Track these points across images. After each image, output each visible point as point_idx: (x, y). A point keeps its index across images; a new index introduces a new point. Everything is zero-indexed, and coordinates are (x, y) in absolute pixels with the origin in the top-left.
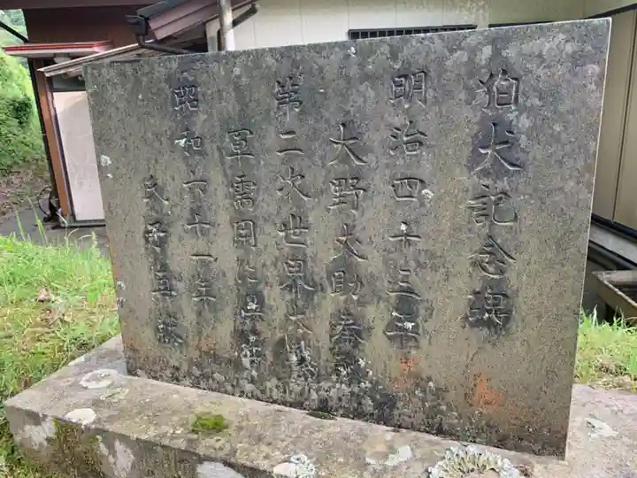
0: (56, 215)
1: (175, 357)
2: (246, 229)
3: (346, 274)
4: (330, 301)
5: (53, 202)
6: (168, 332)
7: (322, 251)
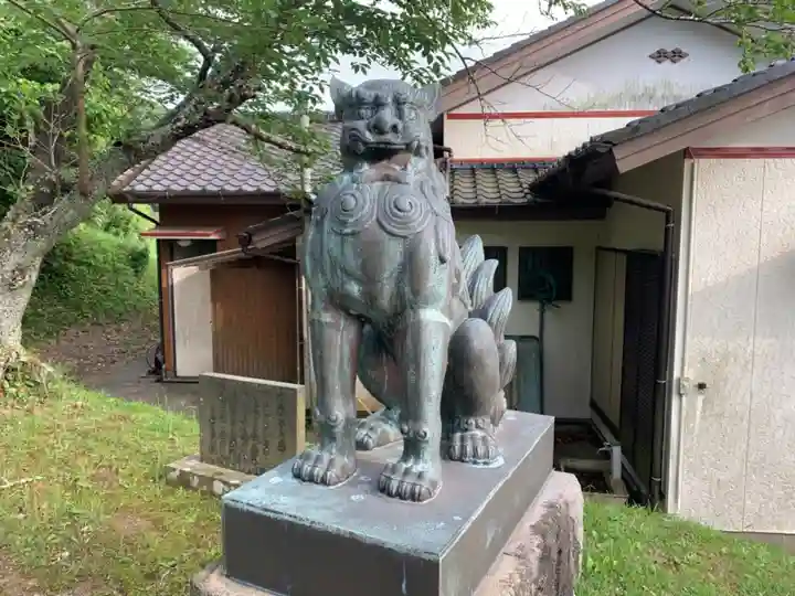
0: (160, 369)
1: (214, 457)
2: (233, 423)
3: (255, 436)
4: (251, 442)
5: (160, 357)
6: (212, 449)
7: (250, 431)
